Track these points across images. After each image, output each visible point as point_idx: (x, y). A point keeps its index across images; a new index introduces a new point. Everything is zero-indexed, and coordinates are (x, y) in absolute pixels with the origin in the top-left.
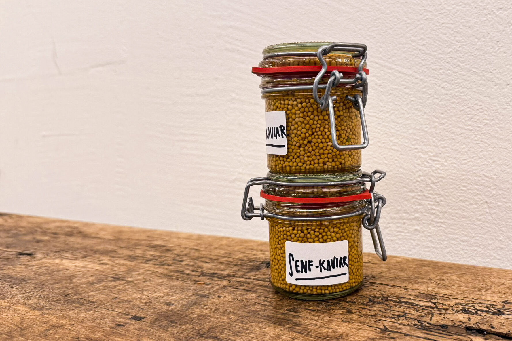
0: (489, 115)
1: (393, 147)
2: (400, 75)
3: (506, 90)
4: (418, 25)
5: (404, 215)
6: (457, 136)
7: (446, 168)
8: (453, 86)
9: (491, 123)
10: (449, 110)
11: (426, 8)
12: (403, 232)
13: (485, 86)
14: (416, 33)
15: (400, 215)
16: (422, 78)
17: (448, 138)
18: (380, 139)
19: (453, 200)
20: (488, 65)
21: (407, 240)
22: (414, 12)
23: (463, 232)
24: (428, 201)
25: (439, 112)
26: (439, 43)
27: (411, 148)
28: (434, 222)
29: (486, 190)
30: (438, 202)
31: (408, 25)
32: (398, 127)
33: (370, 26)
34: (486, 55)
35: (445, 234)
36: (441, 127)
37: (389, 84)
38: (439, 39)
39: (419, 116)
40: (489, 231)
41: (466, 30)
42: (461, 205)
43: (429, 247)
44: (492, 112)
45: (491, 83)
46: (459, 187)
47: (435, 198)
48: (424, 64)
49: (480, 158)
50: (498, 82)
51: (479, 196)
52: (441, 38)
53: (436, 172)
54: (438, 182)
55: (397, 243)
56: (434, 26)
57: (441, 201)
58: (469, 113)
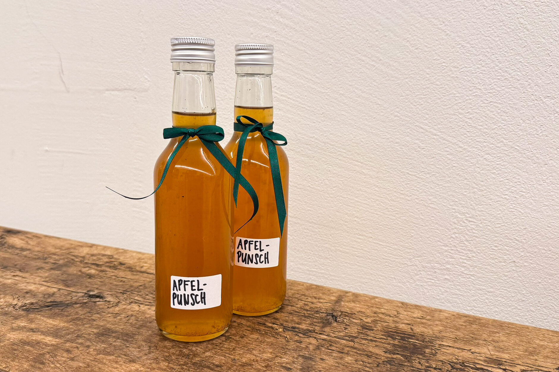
0: (525, 188)
1: (431, 205)
2: (445, 142)
3: (544, 169)
4: (467, 100)
5: (436, 265)
6: (494, 203)
7: (481, 229)
8: (495, 159)
9: (527, 196)
10: (489, 179)
11: (476, 85)
12: (433, 279)
13: (525, 162)
14: (464, 107)
15: (432, 265)
16: (466, 147)
17: (485, 203)
18: (418, 196)
19: (485, 257)
20: (530, 145)
21: (436, 287)
22: (464, 87)
23: (490, 285)
24: (460, 255)
25: (480, 180)
26: (486, 119)
27: (448, 207)
28: (465, 274)
29: (515, 251)
30: (469, 257)
31: (457, 98)
32: (438, 187)
33: (418, 93)
34: (529, 136)
35: (473, 285)
36: (479, 193)
37: (432, 148)
38: (486, 115)
39: (459, 180)
40: (514, 285)
41: (513, 111)
42: (491, 262)
43: (457, 294)
44: (529, 186)
45: (531, 161)
46: (491, 247)
47: (468, 253)
48: (469, 135)
49: (513, 224)
50: (538, 161)
51: (508, 256)
52: (488, 115)
53: (471, 231)
54: (472, 240)
55: (426, 288)
56: (481, 102)
57: (473, 256)
58: (507, 184)
